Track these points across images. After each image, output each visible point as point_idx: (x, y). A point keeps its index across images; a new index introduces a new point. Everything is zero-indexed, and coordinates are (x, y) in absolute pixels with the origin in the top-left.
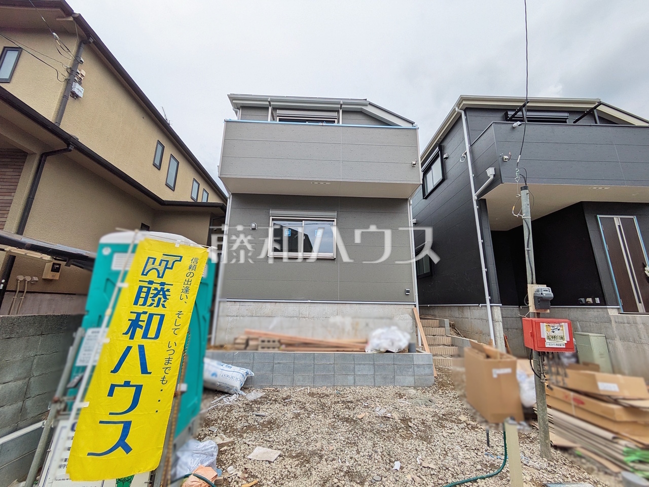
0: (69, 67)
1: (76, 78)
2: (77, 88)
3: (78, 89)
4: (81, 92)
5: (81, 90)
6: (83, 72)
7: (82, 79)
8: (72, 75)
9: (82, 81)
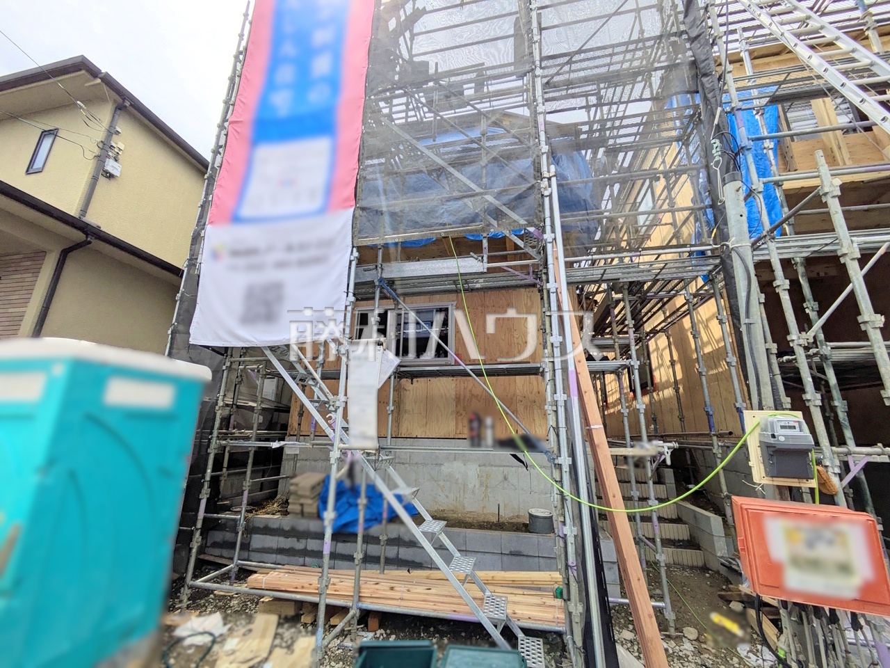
0: (99, 140)
1: (110, 154)
2: (110, 166)
3: (113, 166)
4: (117, 169)
5: (118, 168)
6: (122, 146)
7: (120, 153)
8: (106, 150)
9: (119, 157)
